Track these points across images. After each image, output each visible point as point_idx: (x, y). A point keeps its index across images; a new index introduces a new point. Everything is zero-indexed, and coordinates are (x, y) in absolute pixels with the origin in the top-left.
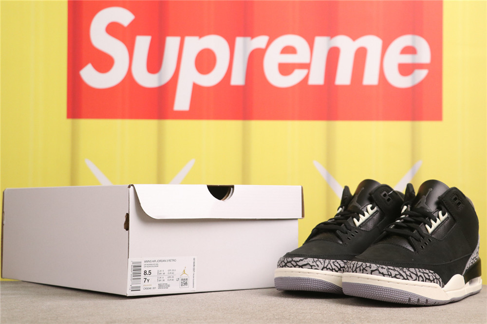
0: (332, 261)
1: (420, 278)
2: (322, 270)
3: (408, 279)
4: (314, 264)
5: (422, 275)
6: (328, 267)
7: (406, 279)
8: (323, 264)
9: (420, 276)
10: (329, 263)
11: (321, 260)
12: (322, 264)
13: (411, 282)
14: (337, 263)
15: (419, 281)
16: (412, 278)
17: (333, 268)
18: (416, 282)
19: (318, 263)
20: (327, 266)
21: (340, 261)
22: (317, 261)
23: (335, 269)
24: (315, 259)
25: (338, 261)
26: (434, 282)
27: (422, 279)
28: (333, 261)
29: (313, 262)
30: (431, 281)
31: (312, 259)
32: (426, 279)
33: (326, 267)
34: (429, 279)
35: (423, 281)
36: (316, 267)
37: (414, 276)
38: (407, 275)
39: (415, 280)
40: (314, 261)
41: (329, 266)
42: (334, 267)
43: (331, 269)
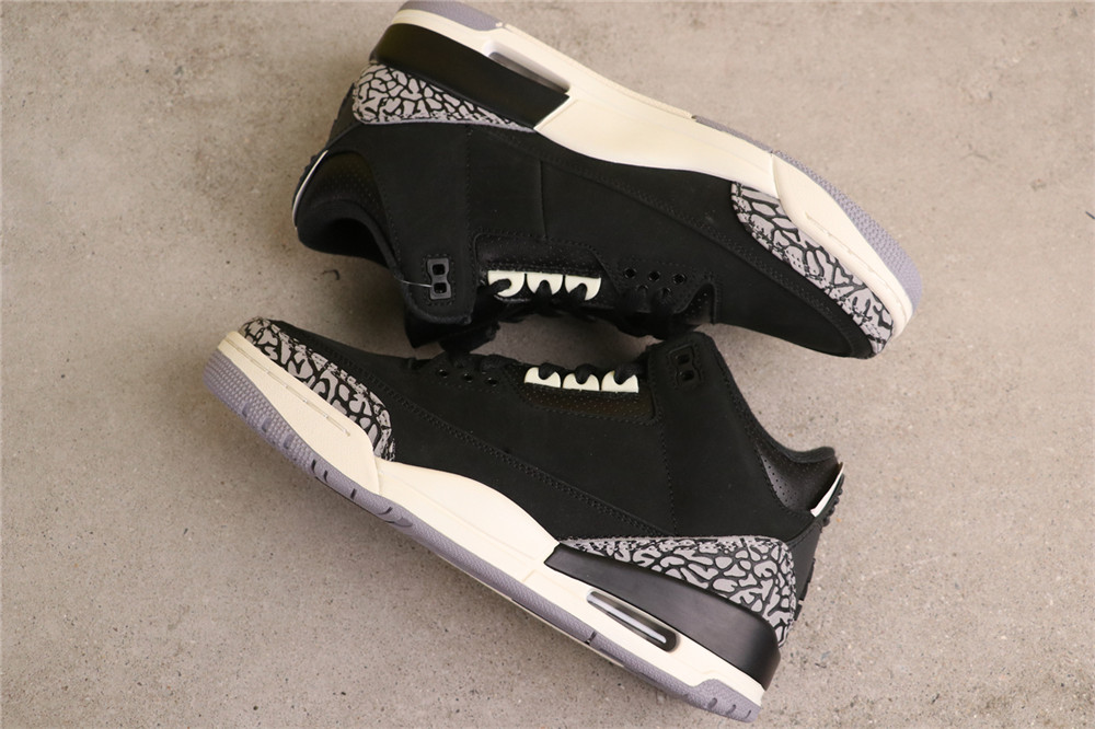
0: (821, 285)
1: (321, 386)
2: (864, 286)
3: (286, 367)
4: (871, 313)
5: (334, 382)
6: (847, 280)
7: (281, 365)
8: (852, 297)
9: (327, 382)
10: (834, 285)
11: (847, 307)
12: (856, 298)
13: (288, 377)
14: (807, 269)
15: (312, 388)
16: (298, 372)
17: (831, 267)
18: (303, 388)
19: (861, 307)
20: (844, 285)
21: (795, 267)
22: (859, 315)
23: (829, 261)
24: (858, 320)
25: (803, 273)
26: (358, 422)
27: (324, 391)
28: (817, 283)
29: (870, 318)
30: (349, 413)
31: (863, 327)
32: (337, 396)
33: (851, 284)
34: (345, 405)
35: (324, 396)
36: (873, 303)
37: (307, 370)
38: (292, 358)
39: (302, 380)
40: (866, 318)
41: (839, 279)
42: (828, 269)
43: (838, 270)
